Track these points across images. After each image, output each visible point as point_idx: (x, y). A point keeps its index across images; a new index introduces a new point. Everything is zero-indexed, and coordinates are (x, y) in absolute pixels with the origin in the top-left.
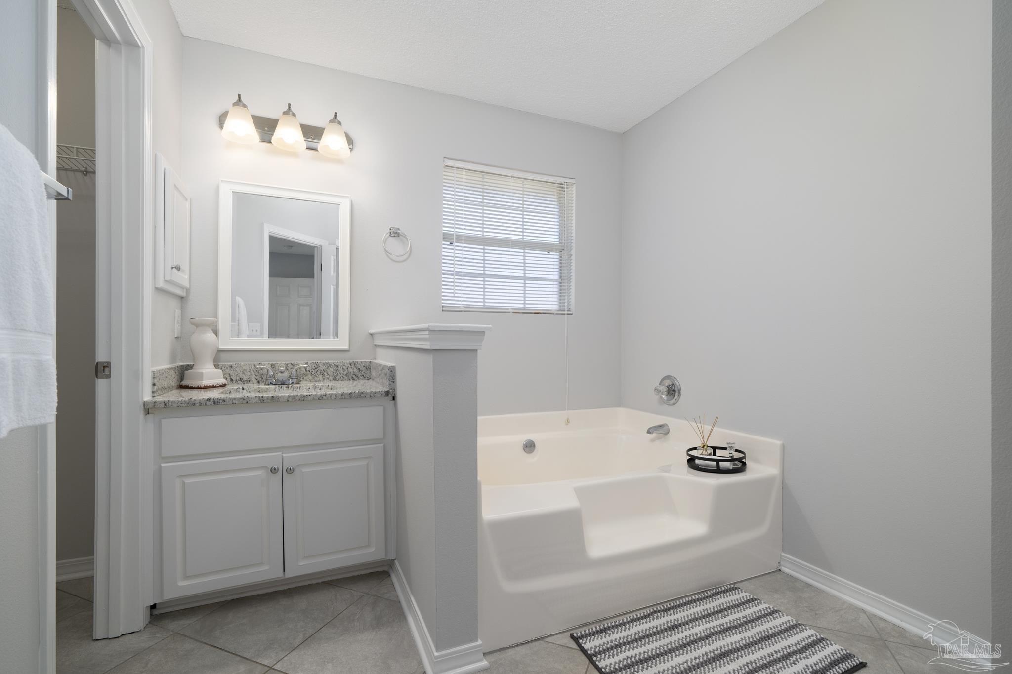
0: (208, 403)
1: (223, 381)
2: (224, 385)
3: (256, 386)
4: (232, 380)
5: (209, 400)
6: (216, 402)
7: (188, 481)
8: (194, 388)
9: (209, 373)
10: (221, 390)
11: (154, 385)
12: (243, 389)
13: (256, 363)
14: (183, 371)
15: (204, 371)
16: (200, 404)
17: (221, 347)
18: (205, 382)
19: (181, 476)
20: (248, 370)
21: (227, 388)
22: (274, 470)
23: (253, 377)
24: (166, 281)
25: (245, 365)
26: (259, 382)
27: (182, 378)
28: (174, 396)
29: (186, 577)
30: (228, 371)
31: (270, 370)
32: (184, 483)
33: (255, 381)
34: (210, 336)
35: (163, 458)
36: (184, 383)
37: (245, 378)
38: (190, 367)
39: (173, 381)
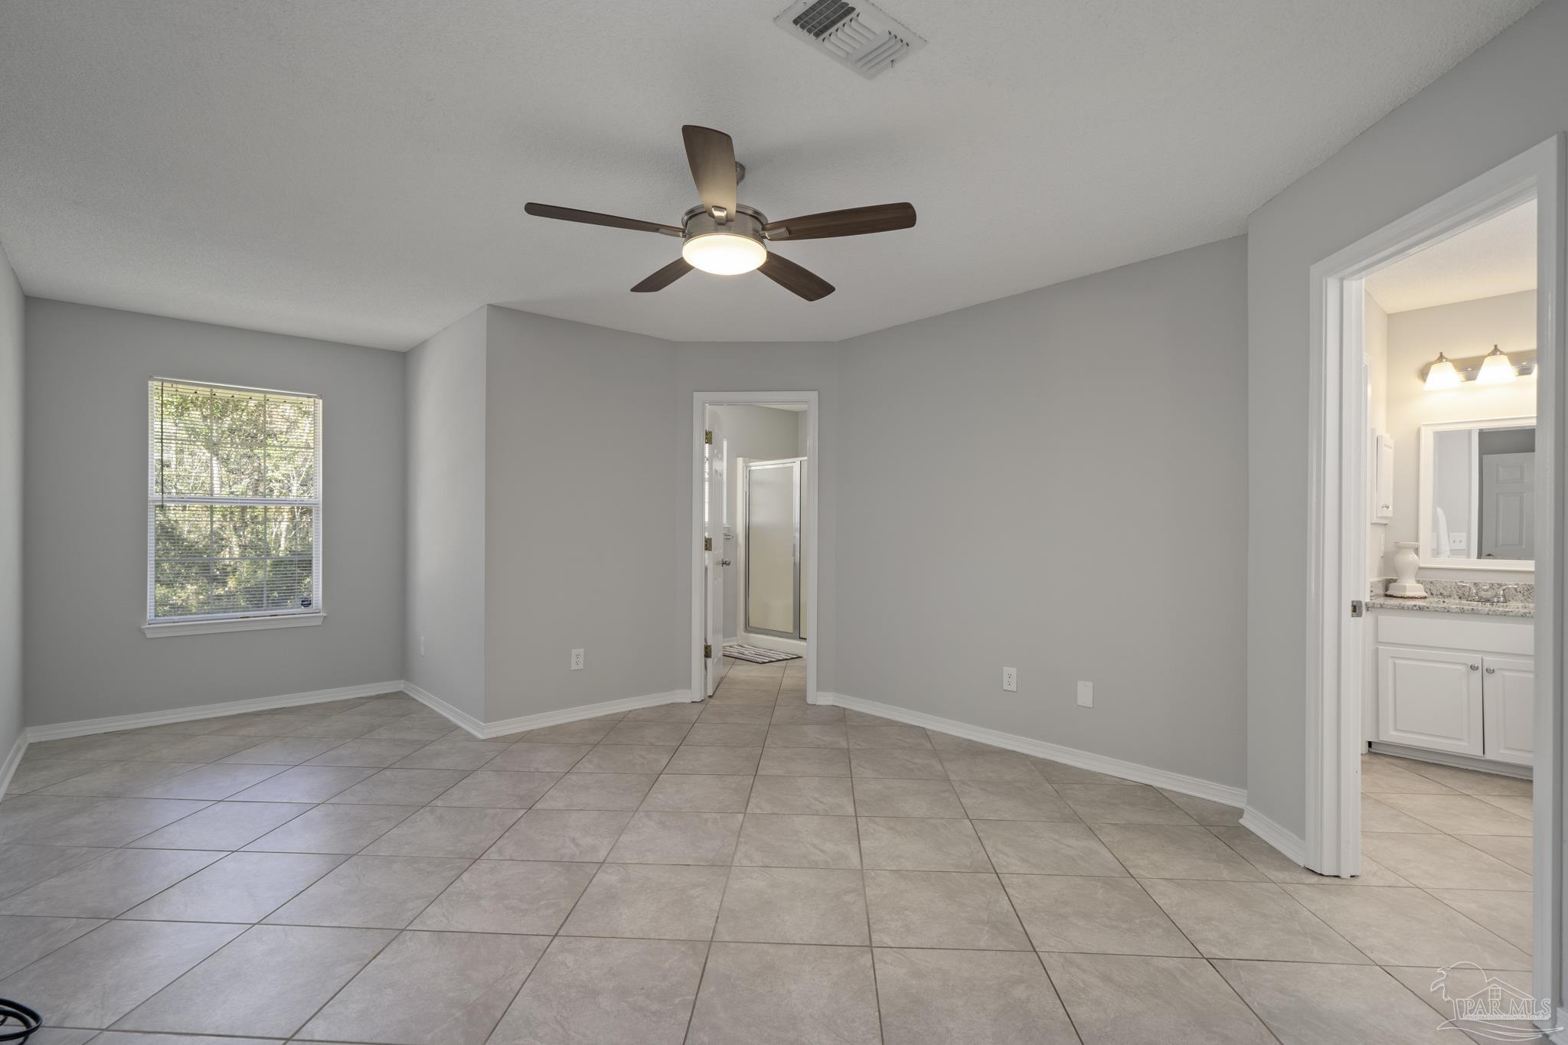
0: (1414, 608)
1: (1425, 594)
2: (1425, 598)
3: (1457, 601)
4: (1432, 594)
5: (1415, 606)
6: (1421, 608)
7: (1397, 661)
8: (1398, 597)
9: (1412, 587)
10: (1423, 600)
11: (1372, 591)
12: (1444, 602)
13: (1457, 581)
14: (1387, 583)
15: (1407, 585)
16: (1408, 608)
17: (1422, 565)
18: (1408, 594)
19: (1393, 657)
20: (1449, 586)
21: (1428, 600)
22: (1473, 668)
23: (1455, 593)
24: (1378, 518)
25: (1445, 582)
26: (1460, 598)
27: (1387, 589)
28: (1381, 600)
29: (1396, 730)
30: (1428, 586)
31: (1473, 588)
32: (1395, 663)
33: (1456, 596)
34: (1412, 556)
35: (1379, 642)
36: (1388, 593)
37: (1445, 593)
38: (1395, 581)
39: (1382, 592)
